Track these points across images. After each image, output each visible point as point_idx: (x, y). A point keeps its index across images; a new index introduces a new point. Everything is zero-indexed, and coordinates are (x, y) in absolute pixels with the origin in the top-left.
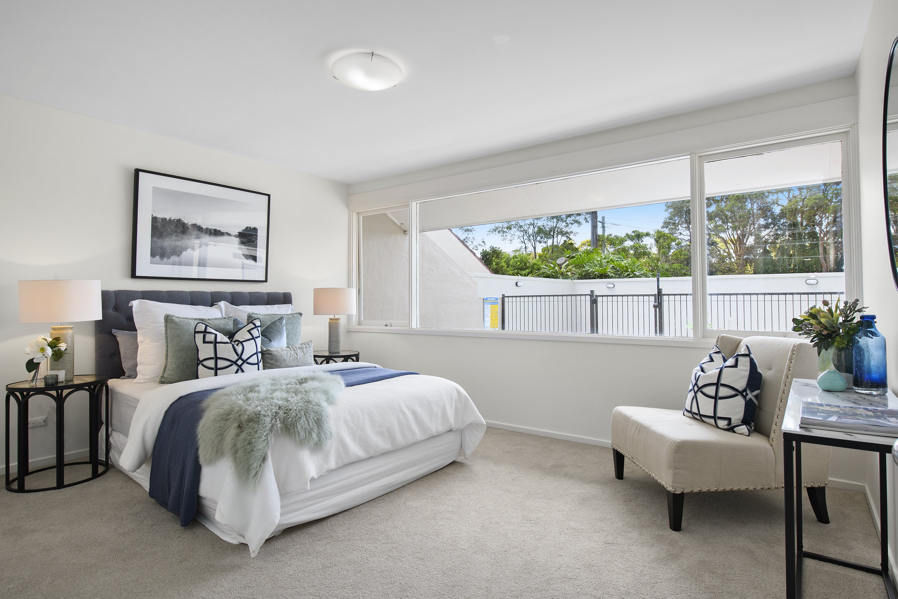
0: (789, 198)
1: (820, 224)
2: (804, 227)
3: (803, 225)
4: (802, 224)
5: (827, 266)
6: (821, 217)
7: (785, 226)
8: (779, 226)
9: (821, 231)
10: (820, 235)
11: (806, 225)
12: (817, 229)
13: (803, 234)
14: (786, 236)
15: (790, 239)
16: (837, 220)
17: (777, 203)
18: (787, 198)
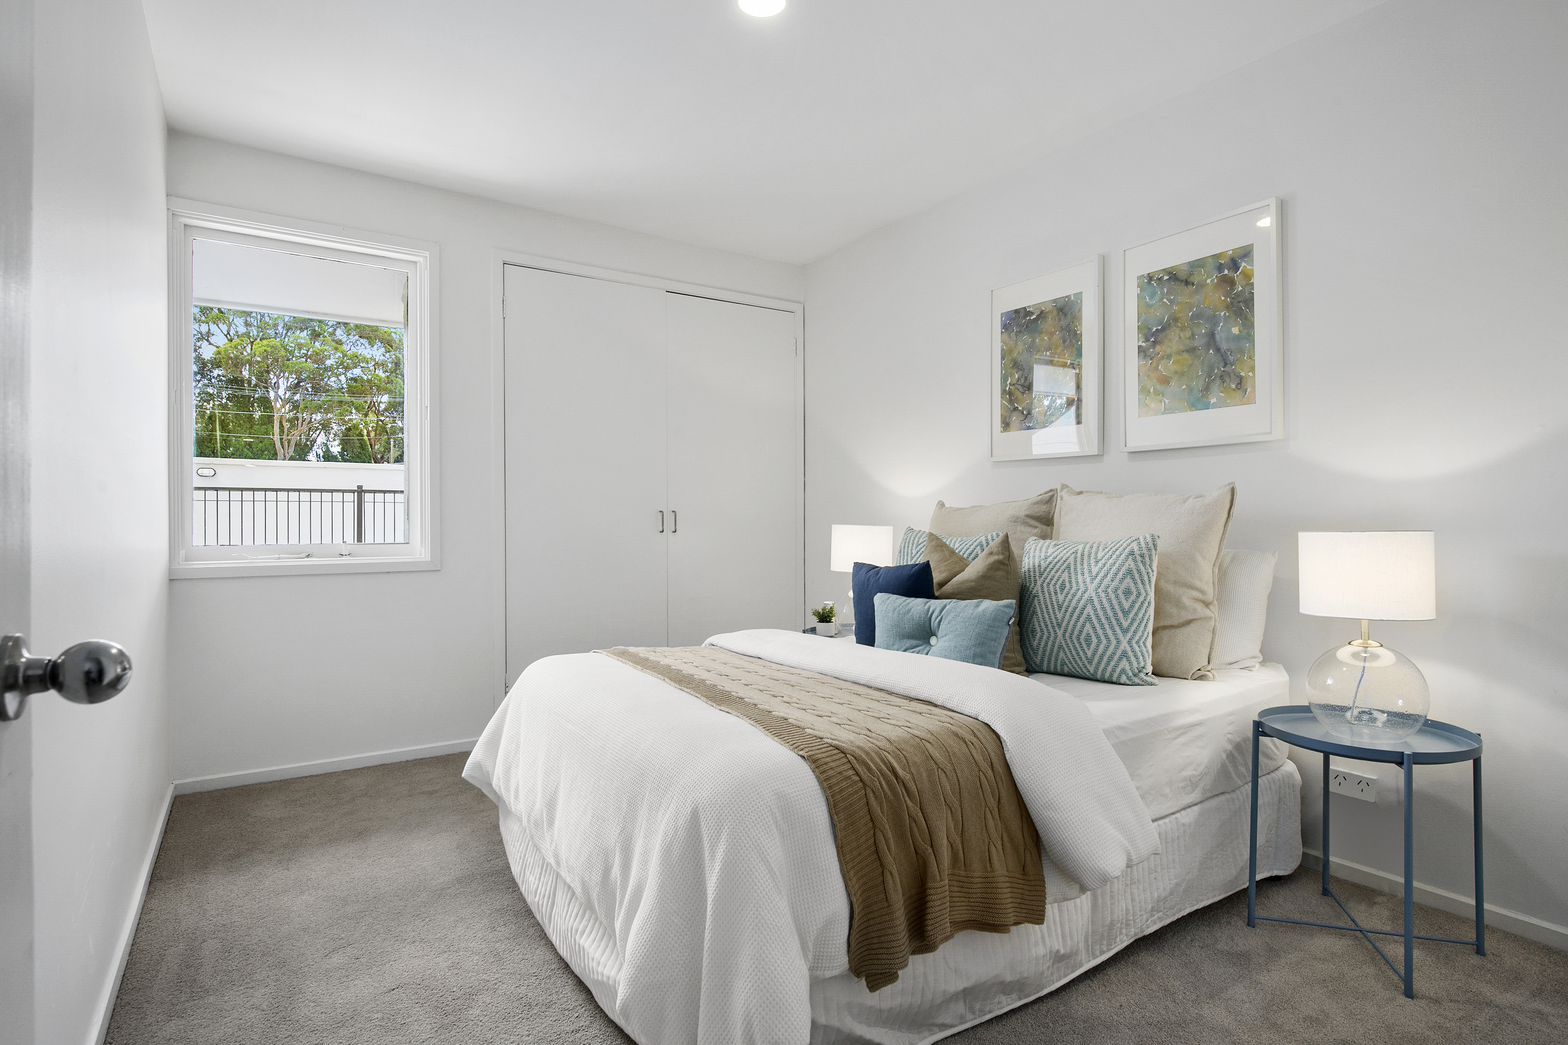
0: (228, 335)
1: (276, 386)
2: (253, 387)
3: (251, 384)
4: (249, 383)
5: (284, 454)
6: (278, 377)
7: (221, 381)
8: (210, 380)
9: (277, 396)
10: (276, 404)
11: (256, 385)
12: (272, 395)
13: (252, 399)
14: (222, 398)
15: (230, 404)
16: (301, 384)
17: (208, 340)
18: (226, 336)
